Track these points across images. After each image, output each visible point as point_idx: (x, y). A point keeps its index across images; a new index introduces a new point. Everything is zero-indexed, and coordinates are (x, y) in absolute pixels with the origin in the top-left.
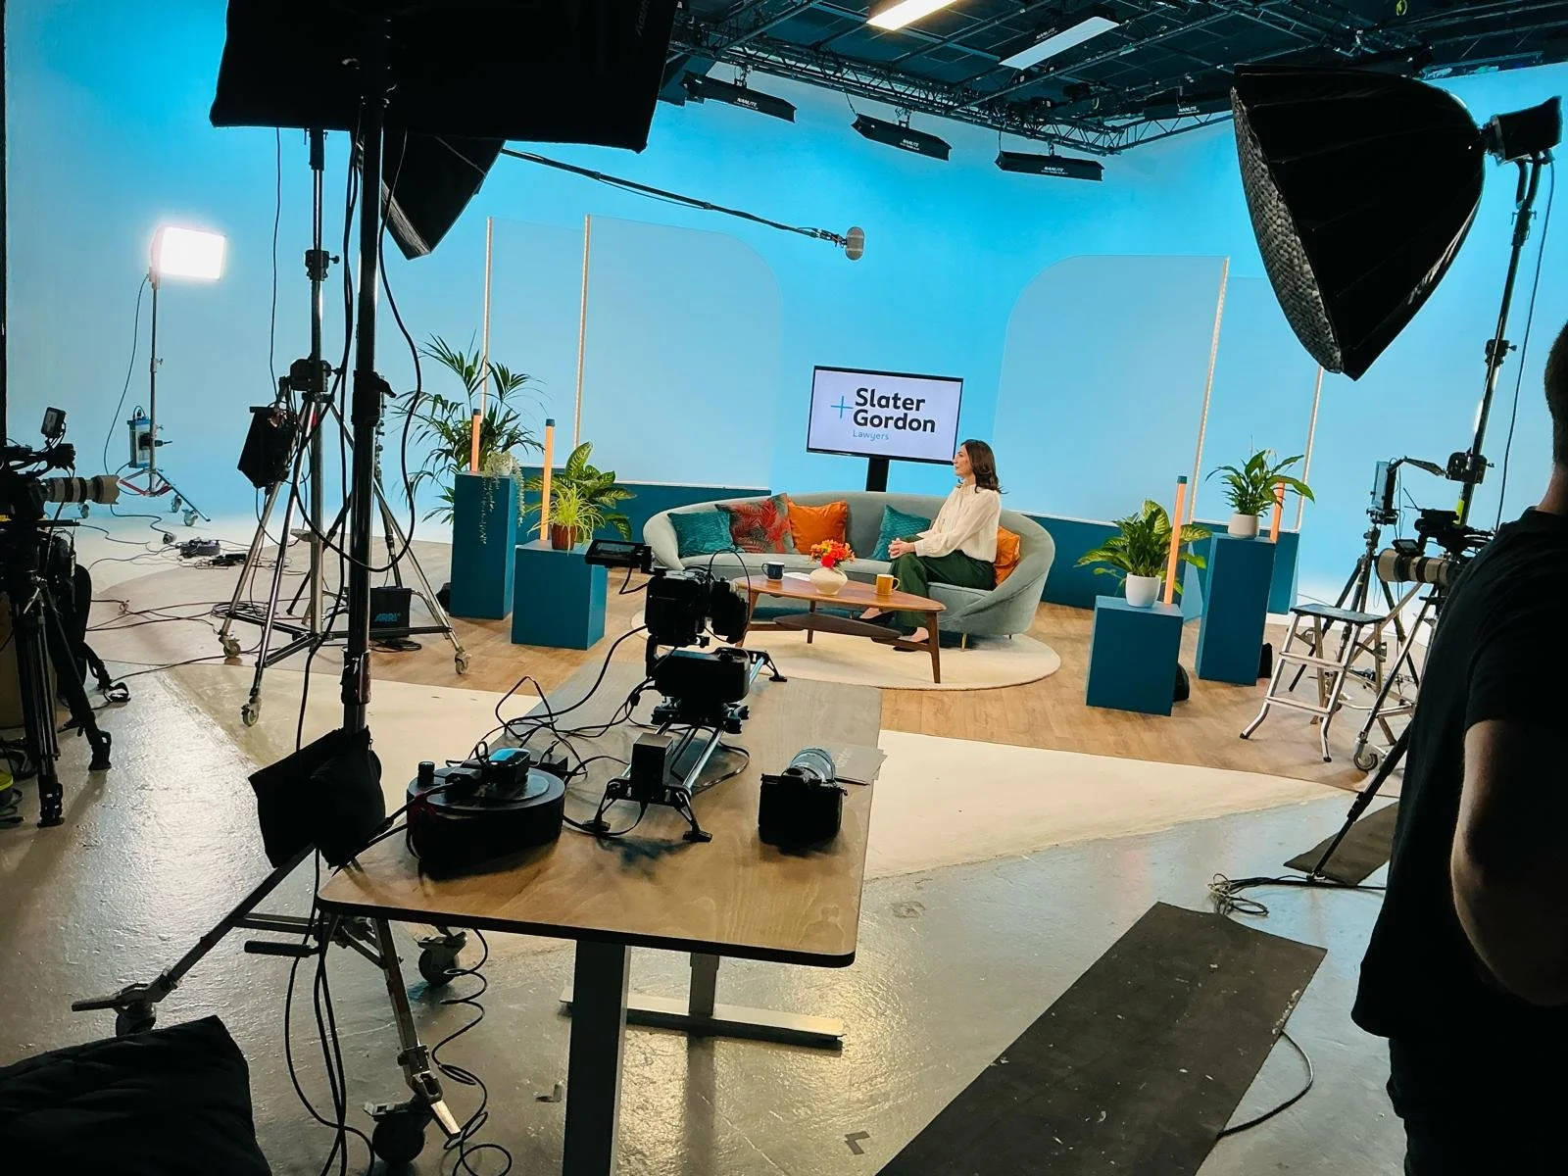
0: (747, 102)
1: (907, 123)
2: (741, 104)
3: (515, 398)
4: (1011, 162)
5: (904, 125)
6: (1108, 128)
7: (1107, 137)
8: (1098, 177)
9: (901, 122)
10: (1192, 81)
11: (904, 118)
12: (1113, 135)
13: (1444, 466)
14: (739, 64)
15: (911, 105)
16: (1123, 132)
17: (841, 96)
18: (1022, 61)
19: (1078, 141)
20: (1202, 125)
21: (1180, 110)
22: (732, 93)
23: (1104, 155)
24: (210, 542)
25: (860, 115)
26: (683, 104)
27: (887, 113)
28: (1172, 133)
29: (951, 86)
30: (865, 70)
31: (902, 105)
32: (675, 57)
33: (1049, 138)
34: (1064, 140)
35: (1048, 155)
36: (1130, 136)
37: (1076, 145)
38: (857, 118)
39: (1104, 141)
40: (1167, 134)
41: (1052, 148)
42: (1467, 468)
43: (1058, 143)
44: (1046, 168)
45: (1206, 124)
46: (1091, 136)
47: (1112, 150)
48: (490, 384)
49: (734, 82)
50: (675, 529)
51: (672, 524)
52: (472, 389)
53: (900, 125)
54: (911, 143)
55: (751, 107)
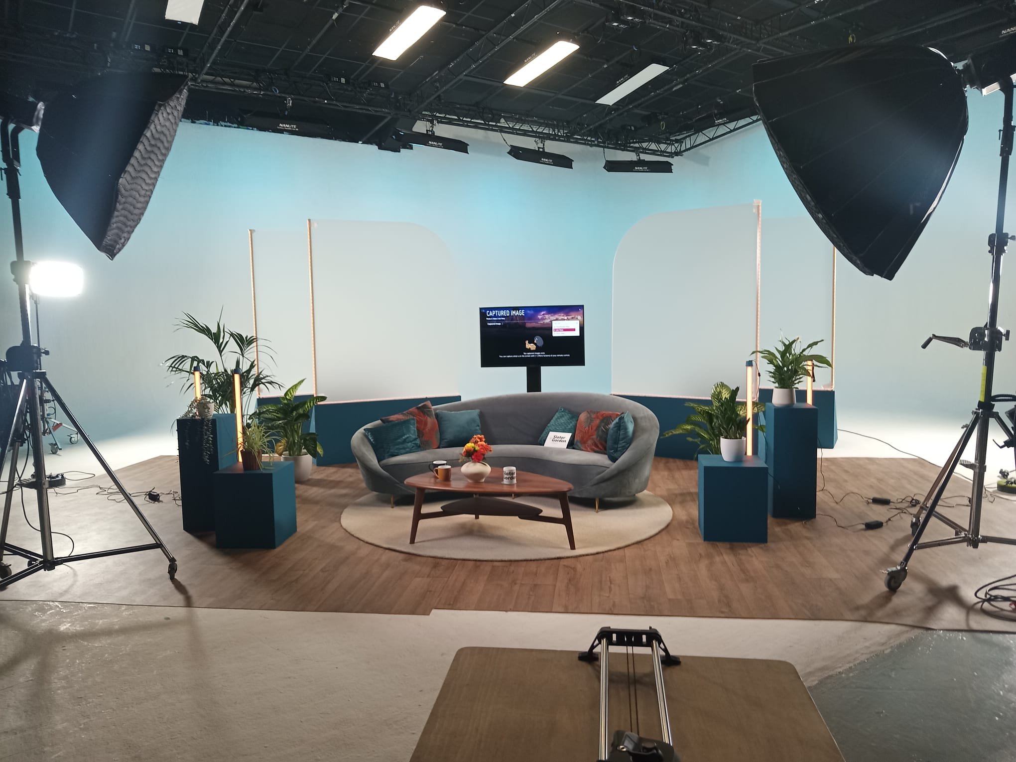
0: (435, 143)
1: (543, 148)
2: (432, 145)
3: (251, 353)
4: (612, 166)
5: (541, 150)
6: (673, 140)
7: (673, 147)
8: (670, 170)
9: (539, 148)
10: (721, 103)
11: (541, 145)
12: (676, 145)
13: (966, 339)
14: (428, 120)
15: (543, 137)
16: (683, 142)
17: (497, 135)
18: (610, 99)
19: (655, 150)
20: (731, 131)
21: (716, 122)
22: (426, 139)
23: (673, 157)
24: (57, 476)
25: (511, 146)
26: (399, 152)
27: (530, 143)
28: (713, 139)
29: (568, 122)
30: (512, 117)
31: (539, 137)
32: (386, 120)
33: (635, 150)
34: (645, 151)
35: (636, 160)
36: (688, 143)
37: (654, 152)
38: (510, 148)
39: (671, 149)
40: (711, 140)
41: (639, 155)
42: (986, 339)
43: (641, 152)
44: (636, 168)
45: (735, 130)
46: (663, 147)
47: (678, 153)
48: (232, 345)
49: (427, 132)
50: (369, 440)
51: (367, 437)
52: (221, 349)
53: (539, 150)
54: (547, 160)
55: (438, 147)
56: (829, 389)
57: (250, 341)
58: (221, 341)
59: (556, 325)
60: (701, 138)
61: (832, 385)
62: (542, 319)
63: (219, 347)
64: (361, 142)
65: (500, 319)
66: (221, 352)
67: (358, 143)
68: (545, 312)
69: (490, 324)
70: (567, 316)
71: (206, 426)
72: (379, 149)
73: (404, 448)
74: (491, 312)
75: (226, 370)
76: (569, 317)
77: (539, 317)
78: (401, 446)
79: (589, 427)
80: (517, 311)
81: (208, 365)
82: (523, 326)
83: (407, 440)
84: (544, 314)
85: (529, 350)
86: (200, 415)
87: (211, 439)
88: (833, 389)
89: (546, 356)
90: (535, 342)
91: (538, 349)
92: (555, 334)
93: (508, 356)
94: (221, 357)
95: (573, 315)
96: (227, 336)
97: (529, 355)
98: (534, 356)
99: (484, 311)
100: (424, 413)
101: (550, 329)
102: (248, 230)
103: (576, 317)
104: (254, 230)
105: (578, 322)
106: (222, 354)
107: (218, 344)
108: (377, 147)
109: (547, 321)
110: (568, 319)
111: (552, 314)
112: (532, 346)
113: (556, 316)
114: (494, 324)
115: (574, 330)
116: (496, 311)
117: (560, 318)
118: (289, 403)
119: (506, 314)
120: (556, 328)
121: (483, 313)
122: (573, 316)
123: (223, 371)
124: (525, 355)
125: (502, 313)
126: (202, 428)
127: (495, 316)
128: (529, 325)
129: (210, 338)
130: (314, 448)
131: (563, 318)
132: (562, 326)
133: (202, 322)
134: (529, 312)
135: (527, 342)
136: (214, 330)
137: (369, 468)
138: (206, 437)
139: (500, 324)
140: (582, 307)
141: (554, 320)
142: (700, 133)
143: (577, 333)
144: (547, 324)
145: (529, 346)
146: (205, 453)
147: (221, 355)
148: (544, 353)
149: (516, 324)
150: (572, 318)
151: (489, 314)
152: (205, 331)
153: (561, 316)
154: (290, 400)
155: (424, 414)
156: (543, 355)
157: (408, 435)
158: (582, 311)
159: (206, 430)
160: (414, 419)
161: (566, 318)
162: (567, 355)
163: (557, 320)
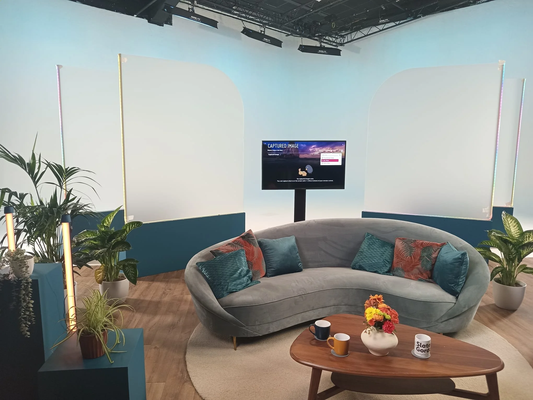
0: (196, 18)
1: (264, 32)
2: (193, 19)
4: (304, 49)
5: (263, 33)
6: (339, 35)
7: (339, 39)
8: (339, 54)
9: (261, 31)
10: (384, 9)
11: (263, 29)
12: (341, 39)
16: (345, 37)
20: (380, 31)
21: (381, 21)
22: (188, 14)
28: (367, 35)
35: (319, 46)
36: (349, 38)
38: (243, 28)
40: (365, 36)
41: (321, 43)
43: (322, 41)
45: (383, 30)
47: (342, 44)
48: (49, 176)
49: (189, 10)
50: (204, 276)
51: (200, 271)
52: (36, 180)
53: (261, 32)
54: (267, 40)
55: (198, 21)
56: (510, 206)
57: (71, 172)
58: (36, 171)
59: (323, 156)
60: (359, 34)
61: (511, 203)
62: (313, 151)
63: (34, 178)
64: (136, 16)
65: (279, 150)
66: (35, 183)
67: (133, 16)
68: (315, 146)
69: (270, 155)
70: (332, 149)
71: (24, 290)
72: (149, 22)
73: (241, 284)
74: (271, 145)
75: (41, 202)
76: (334, 150)
77: (310, 149)
78: (238, 281)
79: (411, 257)
80: (293, 144)
81: (22, 197)
82: (297, 157)
83: (242, 274)
84: (314, 148)
85: (301, 176)
86: (14, 272)
87: (32, 306)
88: (512, 206)
89: (315, 181)
90: (306, 170)
91: (309, 176)
92: (322, 164)
93: (284, 181)
94: (36, 188)
95: (337, 148)
96: (43, 167)
97: (300, 180)
98: (304, 181)
99: (265, 144)
100: (248, 241)
101: (318, 159)
102: (56, 66)
103: (340, 150)
104: (61, 66)
105: (341, 154)
106: (37, 185)
107: (33, 174)
108: (147, 21)
109: (316, 153)
110: (333, 152)
111: (321, 148)
112: (304, 174)
113: (324, 149)
114: (274, 155)
115: (337, 160)
116: (276, 144)
117: (327, 151)
118: (107, 231)
119: (283, 147)
120: (323, 159)
121: (265, 145)
122: (337, 150)
123: (39, 204)
124: (298, 180)
125: (281, 146)
126: (19, 292)
127: (275, 148)
128: (301, 156)
129: (23, 168)
130: (134, 274)
131: (329, 150)
132: (328, 157)
133: (14, 152)
134: (302, 145)
135: (300, 170)
136: (28, 160)
137: (212, 311)
138: (25, 304)
139: (278, 155)
140: (345, 142)
141: (322, 153)
142: (359, 31)
143: (339, 163)
144: (316, 155)
145: (301, 173)
146: (24, 325)
147: (35, 185)
148: (313, 179)
149: (291, 154)
150: (337, 151)
151: (270, 146)
152: (19, 161)
153: (327, 149)
154: (107, 227)
155: (250, 244)
156: (312, 180)
157: (241, 269)
158: (345, 145)
159: (24, 295)
160: (243, 250)
161: (331, 151)
162: (331, 181)
163: (324, 152)
